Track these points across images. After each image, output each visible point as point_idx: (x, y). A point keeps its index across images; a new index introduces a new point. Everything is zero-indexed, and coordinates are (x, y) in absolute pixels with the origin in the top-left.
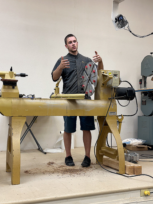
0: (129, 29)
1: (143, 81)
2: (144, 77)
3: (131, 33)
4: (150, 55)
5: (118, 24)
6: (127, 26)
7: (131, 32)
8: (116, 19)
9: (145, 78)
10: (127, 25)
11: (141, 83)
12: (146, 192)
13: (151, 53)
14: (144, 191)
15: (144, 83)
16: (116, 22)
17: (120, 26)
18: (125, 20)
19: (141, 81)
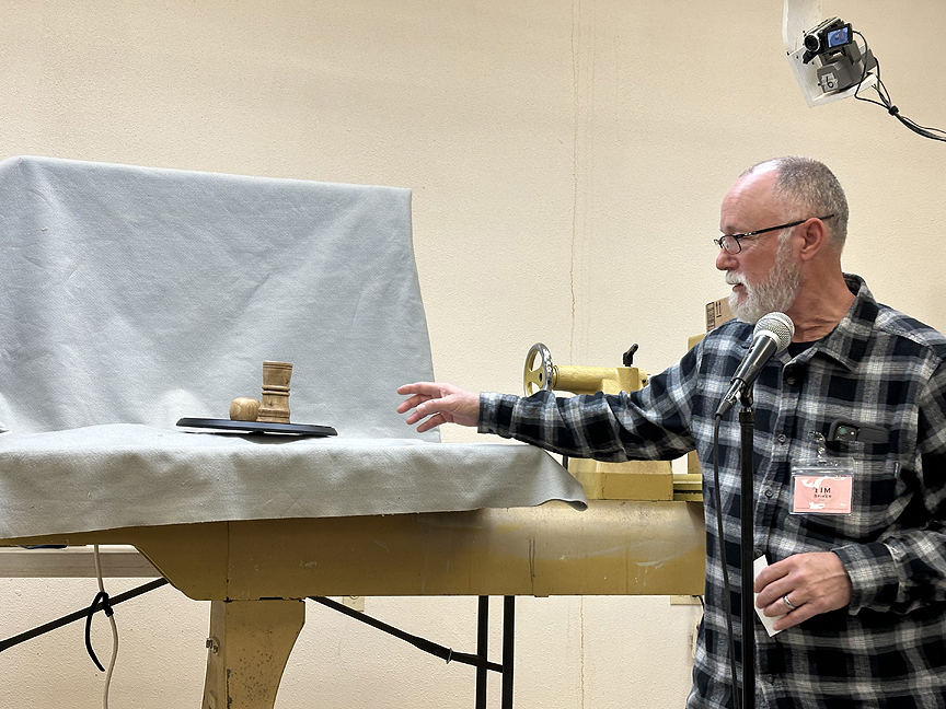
0: (880, 94)
3: (898, 117)
5: (820, 73)
6: (872, 79)
7: (893, 111)
10: (869, 74)
16: (808, 58)
17: (835, 81)
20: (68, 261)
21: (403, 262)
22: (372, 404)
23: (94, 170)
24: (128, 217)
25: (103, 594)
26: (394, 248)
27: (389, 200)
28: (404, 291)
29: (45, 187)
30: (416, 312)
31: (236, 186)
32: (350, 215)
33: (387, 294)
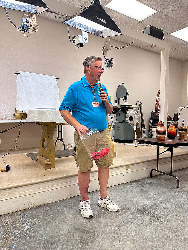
1: (117, 101)
4: (122, 84)
9: (119, 99)
11: (116, 102)
13: (123, 83)
19: (116, 101)
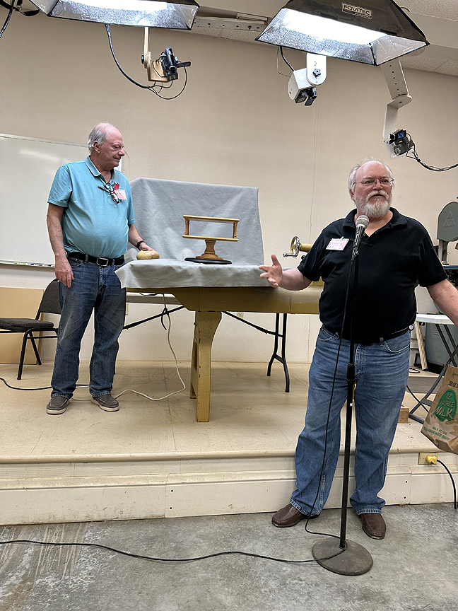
0: (415, 155)
1: (440, 250)
2: (444, 241)
3: (420, 163)
5: (395, 148)
6: (412, 150)
7: (419, 161)
8: (392, 136)
9: (444, 243)
10: (411, 148)
12: (430, 458)
14: (426, 454)
15: (443, 253)
16: (391, 142)
17: (399, 150)
18: (409, 138)
20: (154, 210)
21: (255, 212)
22: (244, 256)
23: (162, 182)
24: (172, 197)
25: (166, 309)
26: (252, 207)
27: (251, 191)
28: (255, 220)
29: (147, 187)
30: (258, 227)
31: (204, 187)
32: (239, 196)
33: (249, 221)
